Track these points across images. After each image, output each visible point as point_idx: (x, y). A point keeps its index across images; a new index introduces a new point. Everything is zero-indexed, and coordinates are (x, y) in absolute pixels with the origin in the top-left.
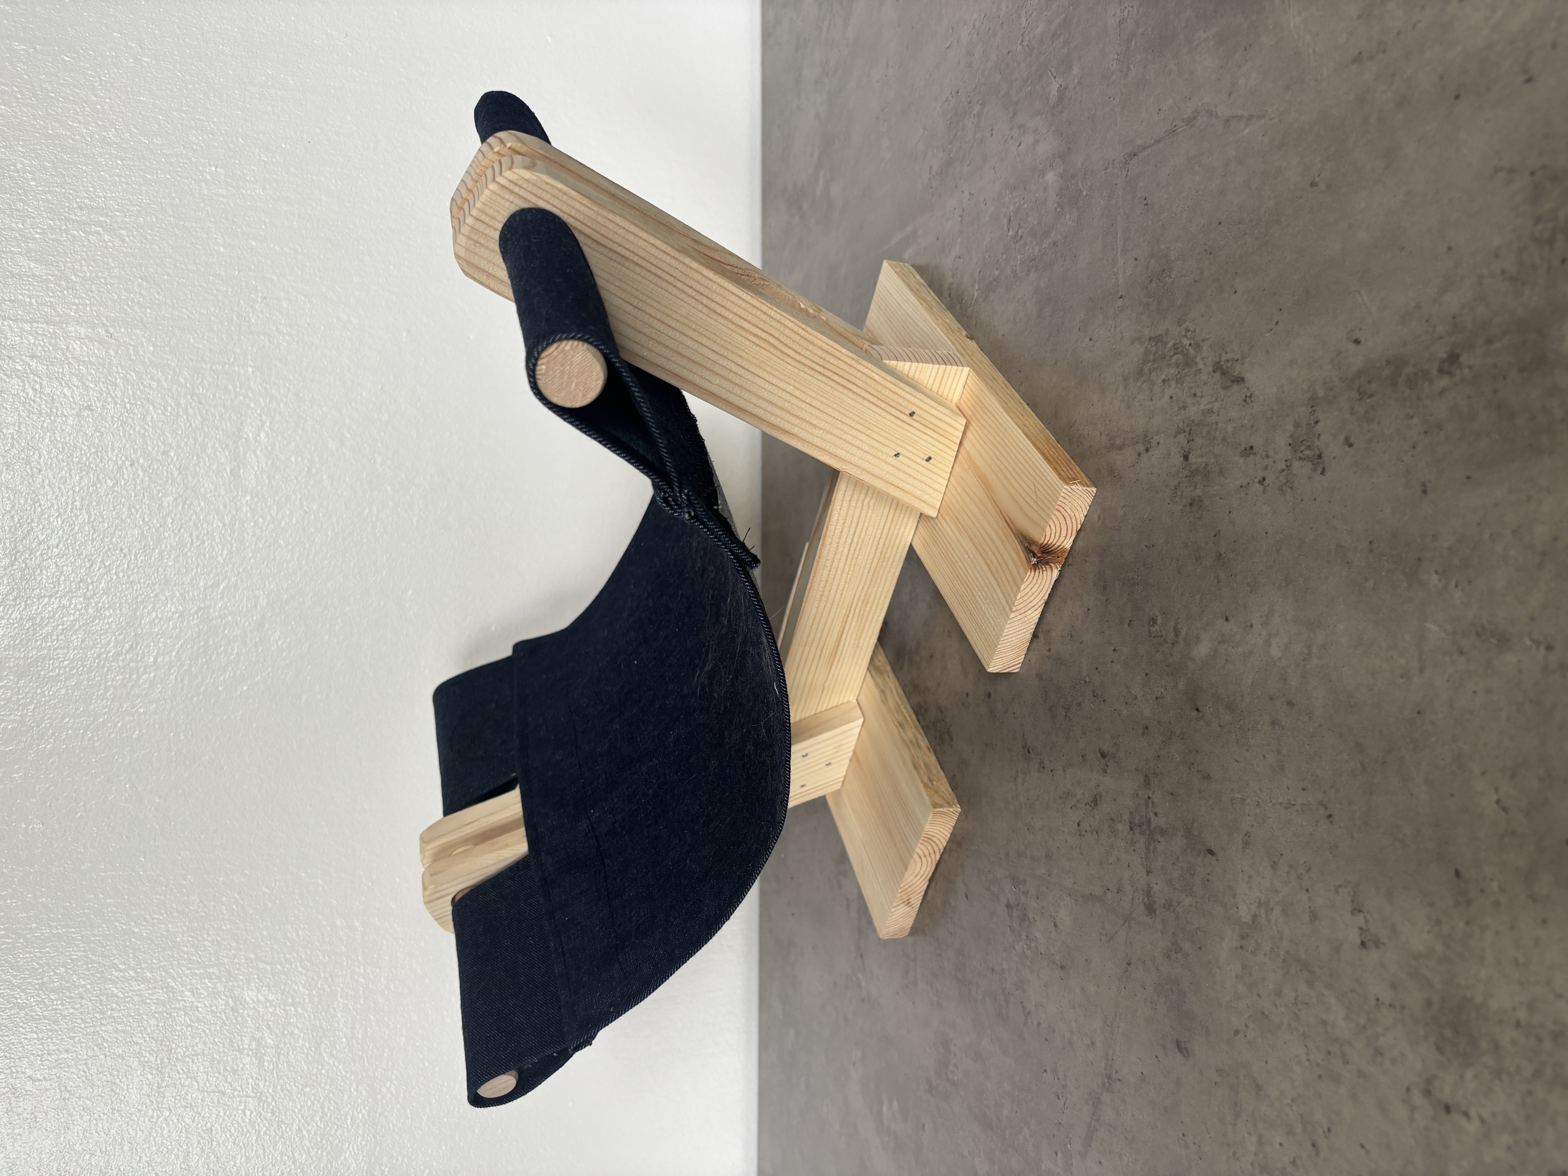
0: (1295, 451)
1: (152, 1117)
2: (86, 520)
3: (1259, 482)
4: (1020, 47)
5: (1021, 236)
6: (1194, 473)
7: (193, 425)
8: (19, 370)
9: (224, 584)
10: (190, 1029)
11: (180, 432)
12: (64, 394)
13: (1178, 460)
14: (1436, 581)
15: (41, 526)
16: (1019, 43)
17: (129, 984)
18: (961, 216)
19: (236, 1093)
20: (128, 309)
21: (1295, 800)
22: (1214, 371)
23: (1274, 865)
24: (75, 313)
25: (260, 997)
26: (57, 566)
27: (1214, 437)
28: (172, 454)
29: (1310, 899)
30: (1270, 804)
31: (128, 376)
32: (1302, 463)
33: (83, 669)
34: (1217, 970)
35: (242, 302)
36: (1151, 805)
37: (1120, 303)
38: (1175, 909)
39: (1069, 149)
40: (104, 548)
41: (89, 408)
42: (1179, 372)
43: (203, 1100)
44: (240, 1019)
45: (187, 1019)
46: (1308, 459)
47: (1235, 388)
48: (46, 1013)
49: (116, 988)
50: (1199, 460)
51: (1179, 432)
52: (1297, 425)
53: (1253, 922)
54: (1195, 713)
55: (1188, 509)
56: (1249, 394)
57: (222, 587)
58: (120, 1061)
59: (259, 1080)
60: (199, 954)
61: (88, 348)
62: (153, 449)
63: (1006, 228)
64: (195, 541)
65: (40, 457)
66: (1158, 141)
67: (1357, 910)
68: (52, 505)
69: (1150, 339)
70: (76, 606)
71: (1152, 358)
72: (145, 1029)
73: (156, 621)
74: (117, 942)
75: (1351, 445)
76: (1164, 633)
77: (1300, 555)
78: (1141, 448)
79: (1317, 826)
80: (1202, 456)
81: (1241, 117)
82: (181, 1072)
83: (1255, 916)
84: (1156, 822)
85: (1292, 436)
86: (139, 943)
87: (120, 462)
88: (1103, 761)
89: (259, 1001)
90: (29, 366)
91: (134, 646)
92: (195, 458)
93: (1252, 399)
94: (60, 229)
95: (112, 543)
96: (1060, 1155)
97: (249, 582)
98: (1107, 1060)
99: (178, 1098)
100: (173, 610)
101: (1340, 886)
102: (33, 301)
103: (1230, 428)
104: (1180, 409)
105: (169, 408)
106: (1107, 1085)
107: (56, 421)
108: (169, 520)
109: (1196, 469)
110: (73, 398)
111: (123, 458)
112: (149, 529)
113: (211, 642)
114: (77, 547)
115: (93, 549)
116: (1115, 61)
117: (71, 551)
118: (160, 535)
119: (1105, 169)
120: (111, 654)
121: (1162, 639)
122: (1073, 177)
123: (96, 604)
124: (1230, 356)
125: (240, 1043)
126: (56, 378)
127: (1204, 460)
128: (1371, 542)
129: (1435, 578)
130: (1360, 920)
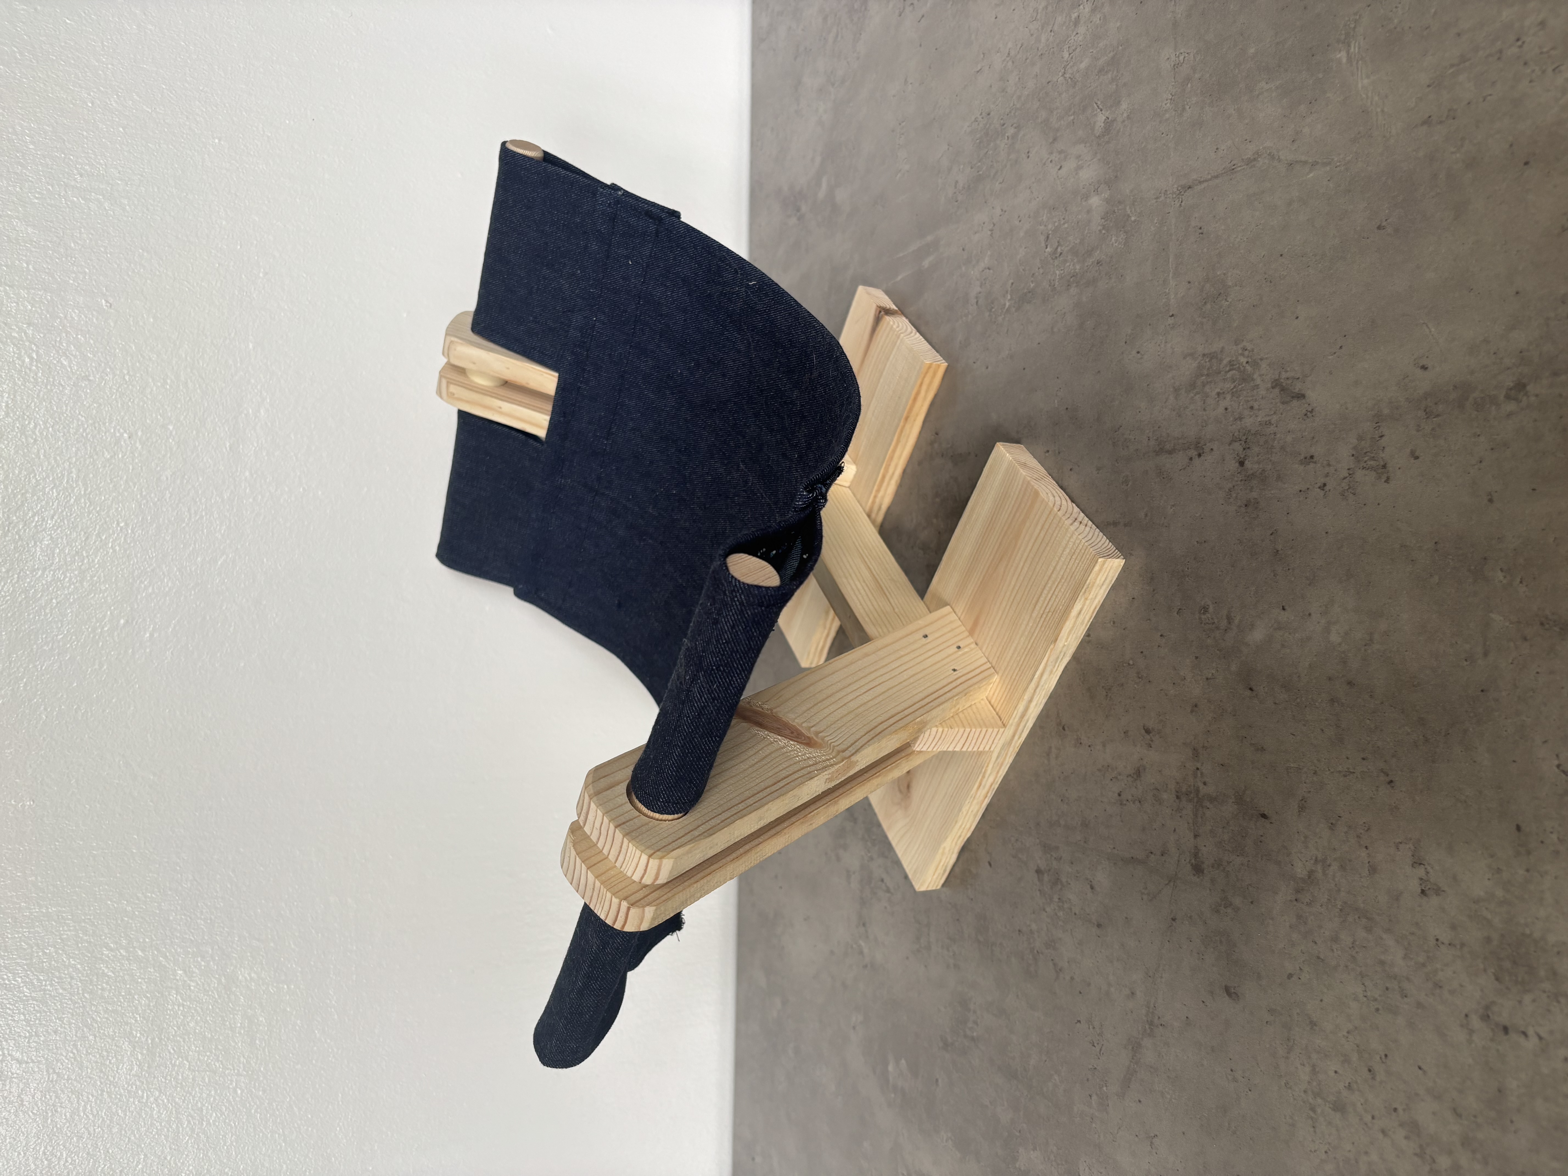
0: (1359, 461)
1: (142, 1097)
2: (83, 493)
3: (1319, 488)
4: (1062, 78)
5: (1061, 254)
6: (1250, 477)
7: (193, 400)
8: (15, 337)
9: (222, 560)
10: (181, 1008)
11: (179, 406)
12: (62, 364)
13: (1233, 465)
14: (1501, 578)
15: (35, 498)
16: (1060, 74)
17: (120, 963)
18: (991, 230)
19: (227, 1072)
20: (128, 280)
21: (1354, 769)
22: (1273, 388)
23: (1332, 827)
24: (74, 281)
25: (253, 975)
26: (52, 538)
27: (1272, 446)
28: (171, 427)
29: (1369, 855)
30: (1328, 773)
31: (127, 347)
32: (1364, 472)
33: (77, 644)
34: (1271, 921)
35: (243, 276)
36: (1199, 775)
37: (1171, 321)
38: (1224, 869)
39: (1116, 177)
40: (101, 520)
41: (86, 378)
42: (1235, 387)
43: (193, 1079)
44: (233, 997)
45: (179, 997)
46: (1371, 468)
47: (1295, 403)
48: (33, 995)
49: (107, 967)
50: (1256, 466)
51: (1234, 440)
52: (1360, 438)
53: (1309, 877)
54: (1248, 693)
55: (1243, 509)
56: (1310, 409)
57: (219, 563)
58: (110, 1041)
59: (250, 1058)
60: (191, 932)
61: (86, 317)
62: (152, 422)
63: (1043, 245)
64: (193, 516)
65: (35, 427)
66: (1216, 177)
67: (1418, 863)
68: (48, 477)
69: (1204, 355)
70: (70, 579)
71: (1206, 372)
72: (137, 1008)
73: (154, 596)
74: (108, 920)
75: (1417, 458)
76: (1216, 621)
77: (1362, 553)
78: (1193, 453)
79: (1377, 790)
80: (1259, 463)
81: (1306, 162)
82: (172, 1051)
83: (1311, 873)
84: (1204, 790)
85: (1355, 448)
86: (130, 921)
87: (118, 435)
88: (1148, 737)
89: (251, 979)
90: (25, 333)
91: (130, 621)
92: (194, 432)
93: (1314, 414)
94: (59, 195)
95: (108, 516)
96: (1094, 1097)
97: (247, 558)
98: (1148, 1008)
99: (169, 1078)
100: (170, 585)
101: (1401, 843)
102: (30, 267)
103: (1289, 438)
104: (1236, 420)
105: (169, 381)
106: (1148, 1031)
107: (52, 390)
108: (168, 495)
109: (1252, 474)
110: (70, 367)
111: (121, 431)
112: (147, 502)
113: (208, 618)
114: (73, 520)
115: (89, 522)
116: (1169, 101)
117: (66, 522)
118: (158, 509)
119: (1157, 198)
120: (106, 629)
121: (1214, 626)
122: (1120, 202)
123: (92, 577)
124: (1289, 374)
125: (232, 1022)
126: (53, 346)
127: (1261, 466)
128: (1436, 543)
129: (1500, 575)
130: (1421, 872)
